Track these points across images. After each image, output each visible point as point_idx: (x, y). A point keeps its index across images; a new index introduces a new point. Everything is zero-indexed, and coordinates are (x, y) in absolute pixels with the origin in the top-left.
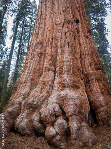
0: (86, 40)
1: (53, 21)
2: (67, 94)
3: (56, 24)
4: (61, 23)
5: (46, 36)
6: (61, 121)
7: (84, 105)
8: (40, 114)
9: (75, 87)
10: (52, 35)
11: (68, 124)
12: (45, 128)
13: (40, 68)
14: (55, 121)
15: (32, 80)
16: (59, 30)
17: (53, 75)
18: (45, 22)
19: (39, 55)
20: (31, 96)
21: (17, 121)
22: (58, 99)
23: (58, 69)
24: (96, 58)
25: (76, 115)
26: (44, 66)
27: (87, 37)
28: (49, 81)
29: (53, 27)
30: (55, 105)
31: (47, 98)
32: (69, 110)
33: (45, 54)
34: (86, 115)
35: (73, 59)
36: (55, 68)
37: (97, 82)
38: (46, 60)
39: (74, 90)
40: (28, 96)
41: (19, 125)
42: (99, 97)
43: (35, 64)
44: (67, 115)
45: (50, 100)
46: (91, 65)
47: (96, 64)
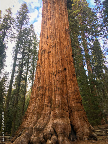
0: (71, 82)
1: (49, 71)
2: (57, 122)
3: (51, 74)
4: (54, 73)
5: (45, 82)
6: (54, 137)
7: (66, 128)
8: (44, 134)
9: (62, 117)
10: (49, 82)
11: (58, 139)
12: (46, 141)
13: (42, 105)
14: (51, 137)
15: (38, 112)
16: (53, 78)
17: (50, 109)
18: (44, 70)
19: (42, 96)
20: (38, 123)
21: (31, 138)
22: (53, 125)
23: (52, 106)
24: (77, 95)
25: (62, 134)
26: (45, 104)
27: (72, 80)
28: (48, 113)
29: (49, 75)
30: (51, 128)
31: (47, 124)
32: (58, 131)
33: (45, 95)
34: (67, 134)
35: (61, 99)
36: (51, 105)
37: (77, 112)
38: (45, 99)
39: (61, 119)
40: (36, 123)
41: (33, 140)
42: (78, 122)
43: (39, 102)
44: (57, 134)
45: (49, 126)
46: (73, 101)
47: (77, 99)
